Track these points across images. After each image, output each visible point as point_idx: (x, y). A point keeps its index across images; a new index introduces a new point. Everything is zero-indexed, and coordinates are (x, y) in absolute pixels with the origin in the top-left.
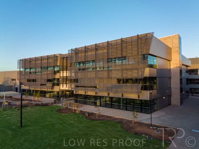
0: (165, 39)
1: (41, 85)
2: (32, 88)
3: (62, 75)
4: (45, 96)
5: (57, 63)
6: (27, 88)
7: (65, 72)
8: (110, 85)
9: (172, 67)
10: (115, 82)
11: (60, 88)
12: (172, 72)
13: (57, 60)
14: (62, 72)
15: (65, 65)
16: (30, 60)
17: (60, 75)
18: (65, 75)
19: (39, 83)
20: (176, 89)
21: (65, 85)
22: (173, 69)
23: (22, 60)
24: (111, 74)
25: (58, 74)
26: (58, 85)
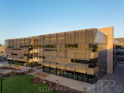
0: (103, 29)
1: (20, 58)
2: (15, 59)
3: (34, 52)
4: (23, 65)
5: (30, 43)
6: (11, 59)
7: (36, 49)
8: (66, 63)
9: (108, 48)
10: (70, 61)
11: (33, 60)
12: (108, 52)
13: (31, 41)
14: (34, 49)
15: (36, 44)
16: (13, 41)
17: (33, 51)
18: (36, 52)
19: (19, 56)
20: (110, 63)
21: (36, 59)
22: (109, 50)
23: (8, 40)
24: (67, 54)
25: (31, 51)
26: (32, 58)
